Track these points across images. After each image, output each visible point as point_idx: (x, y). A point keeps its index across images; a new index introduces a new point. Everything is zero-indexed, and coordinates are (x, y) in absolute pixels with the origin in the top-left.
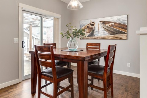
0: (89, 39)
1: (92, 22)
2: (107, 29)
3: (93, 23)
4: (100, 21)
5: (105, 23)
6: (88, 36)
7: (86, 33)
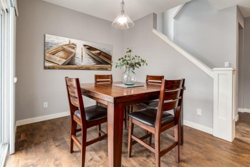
0: (65, 69)
1: (71, 43)
2: (92, 57)
3: (73, 44)
4: (85, 46)
5: (90, 48)
6: (63, 64)
7: (60, 59)
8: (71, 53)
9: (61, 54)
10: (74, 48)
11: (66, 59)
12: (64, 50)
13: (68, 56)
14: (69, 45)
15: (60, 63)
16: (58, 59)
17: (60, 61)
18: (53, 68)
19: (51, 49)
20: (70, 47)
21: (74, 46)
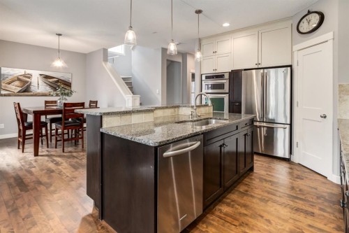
0: (21, 96)
2: (49, 85)
3: (28, 74)
4: (41, 75)
5: (47, 77)
6: (19, 92)
7: (15, 88)
8: (27, 82)
9: (17, 83)
10: (29, 78)
11: (21, 87)
12: (19, 79)
13: (24, 85)
14: (24, 76)
15: (16, 91)
16: (14, 87)
17: (15, 89)
18: (9, 95)
19: (7, 79)
20: (26, 77)
21: (29, 76)
